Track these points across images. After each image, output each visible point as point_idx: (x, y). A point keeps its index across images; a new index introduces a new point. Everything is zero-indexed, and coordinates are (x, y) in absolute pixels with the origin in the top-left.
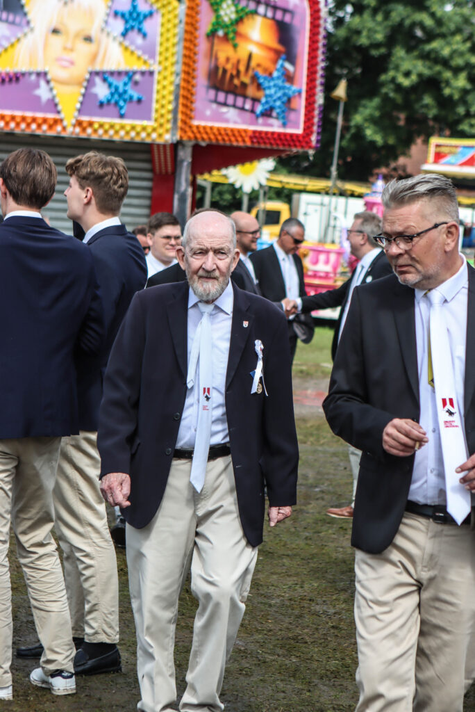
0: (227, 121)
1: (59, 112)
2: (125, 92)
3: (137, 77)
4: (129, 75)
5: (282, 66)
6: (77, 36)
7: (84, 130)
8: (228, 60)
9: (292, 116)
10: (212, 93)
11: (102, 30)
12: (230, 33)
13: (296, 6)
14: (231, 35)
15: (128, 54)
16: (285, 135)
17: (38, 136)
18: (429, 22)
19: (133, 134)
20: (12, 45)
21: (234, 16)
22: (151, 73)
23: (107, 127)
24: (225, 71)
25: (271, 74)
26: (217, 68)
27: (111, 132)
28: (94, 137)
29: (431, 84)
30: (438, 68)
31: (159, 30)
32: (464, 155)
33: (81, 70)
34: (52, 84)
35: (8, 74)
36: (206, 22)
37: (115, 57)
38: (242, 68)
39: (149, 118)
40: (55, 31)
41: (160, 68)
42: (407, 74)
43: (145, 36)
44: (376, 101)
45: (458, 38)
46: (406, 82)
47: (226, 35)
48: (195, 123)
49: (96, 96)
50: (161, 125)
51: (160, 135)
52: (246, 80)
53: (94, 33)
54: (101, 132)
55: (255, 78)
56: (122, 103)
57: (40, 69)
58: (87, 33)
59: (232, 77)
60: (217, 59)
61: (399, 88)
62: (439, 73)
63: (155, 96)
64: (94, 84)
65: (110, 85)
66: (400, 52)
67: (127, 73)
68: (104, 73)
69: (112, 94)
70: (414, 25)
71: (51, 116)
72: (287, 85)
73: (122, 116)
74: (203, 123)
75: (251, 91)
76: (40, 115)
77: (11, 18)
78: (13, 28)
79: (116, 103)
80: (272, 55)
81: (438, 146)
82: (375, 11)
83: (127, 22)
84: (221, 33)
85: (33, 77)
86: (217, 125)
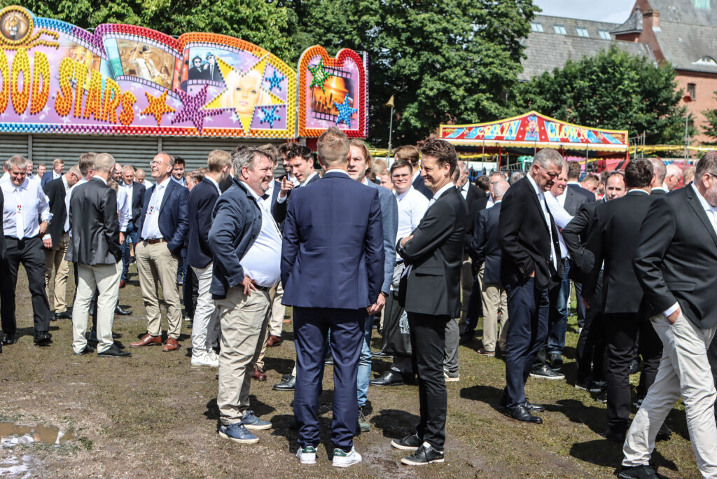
0: (322, 126)
1: (242, 127)
2: (273, 116)
3: (278, 108)
4: (274, 108)
5: (347, 99)
6: (248, 91)
7: (254, 134)
8: (321, 98)
9: (353, 122)
10: (314, 113)
11: (260, 87)
12: (320, 85)
13: (352, 70)
14: (322, 86)
15: (273, 98)
16: (350, 131)
17: (232, 138)
18: (442, 60)
19: (277, 135)
20: (218, 97)
21: (323, 77)
22: (284, 106)
23: (264, 132)
24: (319, 103)
25: (342, 103)
26: (316, 102)
27: (267, 135)
28: (259, 137)
29: (445, 94)
30: (448, 85)
31: (287, 86)
32: (458, 133)
33: (251, 107)
34: (238, 114)
35: (217, 110)
36: (309, 80)
37: (267, 100)
38: (328, 101)
39: (284, 128)
40: (238, 89)
41: (289, 103)
42: (432, 89)
43: (280, 89)
44: (416, 104)
45: (458, 68)
46: (431, 94)
47: (319, 86)
48: (307, 128)
49: (259, 118)
50: (290, 131)
51: (290, 135)
52: (330, 107)
53: (257, 89)
54: (262, 135)
55: (334, 105)
56: (271, 121)
57: (232, 107)
58: (253, 89)
59: (323, 106)
60: (315, 98)
61: (428, 97)
62: (449, 88)
63: (287, 117)
64: (258, 113)
65: (265, 113)
66: (427, 77)
67: (273, 107)
68: (262, 107)
69: (266, 117)
70: (434, 61)
71: (238, 129)
72: (350, 108)
73: (271, 127)
74: (310, 128)
75: (333, 112)
76: (233, 129)
77: (217, 84)
78: (218, 88)
79: (268, 121)
80: (342, 94)
81: (444, 128)
82: (413, 55)
83: (272, 83)
84: (317, 85)
85: (229, 111)
86: (317, 129)
